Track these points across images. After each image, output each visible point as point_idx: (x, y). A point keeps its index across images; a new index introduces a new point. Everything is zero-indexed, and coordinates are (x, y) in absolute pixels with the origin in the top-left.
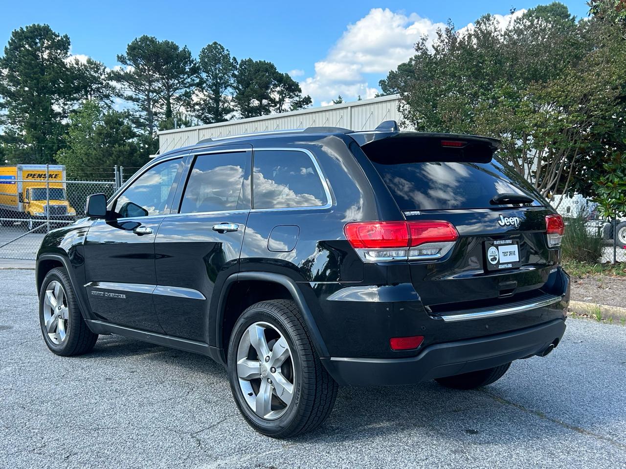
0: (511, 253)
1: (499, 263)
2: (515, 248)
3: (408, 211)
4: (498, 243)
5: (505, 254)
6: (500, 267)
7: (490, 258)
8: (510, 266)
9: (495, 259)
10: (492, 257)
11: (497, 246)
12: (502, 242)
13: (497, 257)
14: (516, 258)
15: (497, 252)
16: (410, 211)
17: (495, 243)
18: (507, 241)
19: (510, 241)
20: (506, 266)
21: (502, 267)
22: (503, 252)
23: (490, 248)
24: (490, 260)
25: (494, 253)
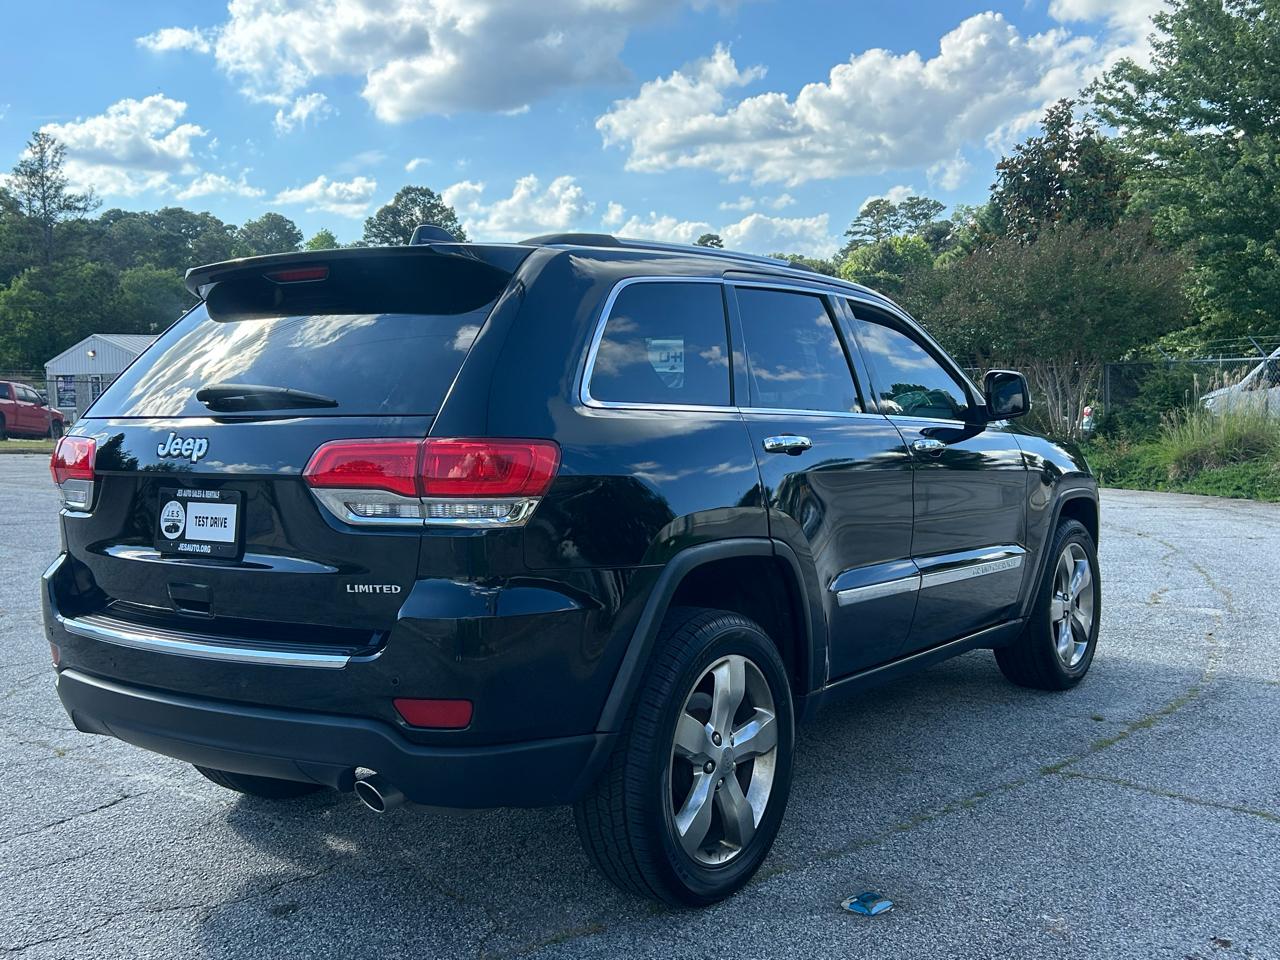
0: (215, 522)
1: (182, 539)
2: (230, 511)
4: (185, 495)
5: (201, 521)
6: (182, 547)
7: (164, 525)
8: (207, 549)
9: (174, 528)
10: (169, 524)
11: (184, 502)
12: (196, 494)
14: (228, 535)
15: (182, 516)
17: (180, 493)
18: (210, 494)
19: (215, 495)
20: (196, 548)
21: (189, 548)
22: (196, 517)
23: (169, 504)
24: (163, 530)
25: (175, 514)
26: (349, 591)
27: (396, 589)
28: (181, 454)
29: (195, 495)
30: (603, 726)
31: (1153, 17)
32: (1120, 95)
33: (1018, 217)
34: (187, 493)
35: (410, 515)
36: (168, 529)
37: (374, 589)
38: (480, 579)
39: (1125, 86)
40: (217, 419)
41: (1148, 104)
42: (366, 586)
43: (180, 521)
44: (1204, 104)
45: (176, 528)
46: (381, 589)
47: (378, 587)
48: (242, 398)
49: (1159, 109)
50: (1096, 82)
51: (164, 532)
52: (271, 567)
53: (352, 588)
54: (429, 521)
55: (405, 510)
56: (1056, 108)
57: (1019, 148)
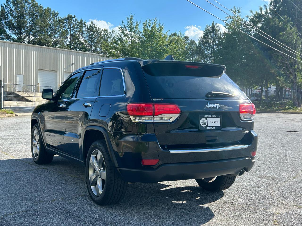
0: (215, 122)
1: (207, 126)
2: (219, 119)
3: (155, 98)
4: (207, 116)
5: (211, 122)
6: (208, 128)
7: (201, 124)
8: (214, 128)
10: (202, 123)
11: (206, 118)
12: (210, 116)
13: (206, 124)
14: (219, 124)
15: (206, 121)
16: (156, 98)
17: (205, 116)
18: (213, 116)
19: (215, 116)
20: (212, 128)
21: (209, 128)
22: (210, 121)
23: (202, 119)
24: (201, 125)
28: (213, 107)
36: (202, 124)
37: (246, 132)
43: (206, 122)
45: (205, 124)
51: (202, 125)
52: (229, 130)
53: (243, 132)
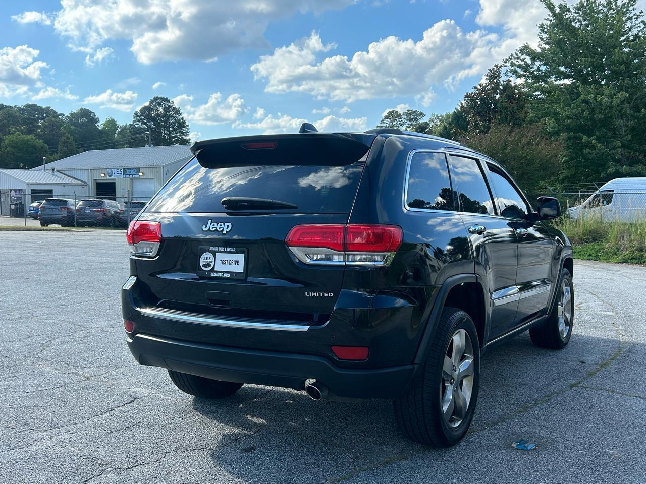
0: (232, 262)
1: (213, 270)
2: (241, 258)
4: (214, 250)
5: (223, 262)
6: (213, 274)
7: (201, 264)
8: (227, 275)
9: (208, 265)
10: (205, 263)
11: (214, 253)
14: (240, 268)
15: (213, 259)
17: (211, 248)
18: (228, 249)
19: (233, 250)
20: (222, 275)
21: (217, 275)
22: (221, 260)
23: (204, 254)
24: (202, 266)
25: (208, 258)
26: (306, 295)
27: (331, 295)
28: (216, 230)
29: (220, 250)
30: (417, 361)
31: (539, 25)
32: (523, 63)
33: (474, 122)
34: (216, 249)
35: (338, 259)
36: (204, 266)
37: (320, 295)
38: (368, 290)
39: (525, 58)
40: (228, 213)
41: (536, 68)
42: (316, 293)
43: (211, 262)
44: (562, 69)
45: (210, 266)
46: (323, 294)
47: (321, 294)
48: (246, 204)
49: (541, 70)
50: (512, 56)
52: (267, 284)
53: (308, 294)
54: (347, 263)
55: (336, 258)
56: (493, 69)
57: (475, 88)
